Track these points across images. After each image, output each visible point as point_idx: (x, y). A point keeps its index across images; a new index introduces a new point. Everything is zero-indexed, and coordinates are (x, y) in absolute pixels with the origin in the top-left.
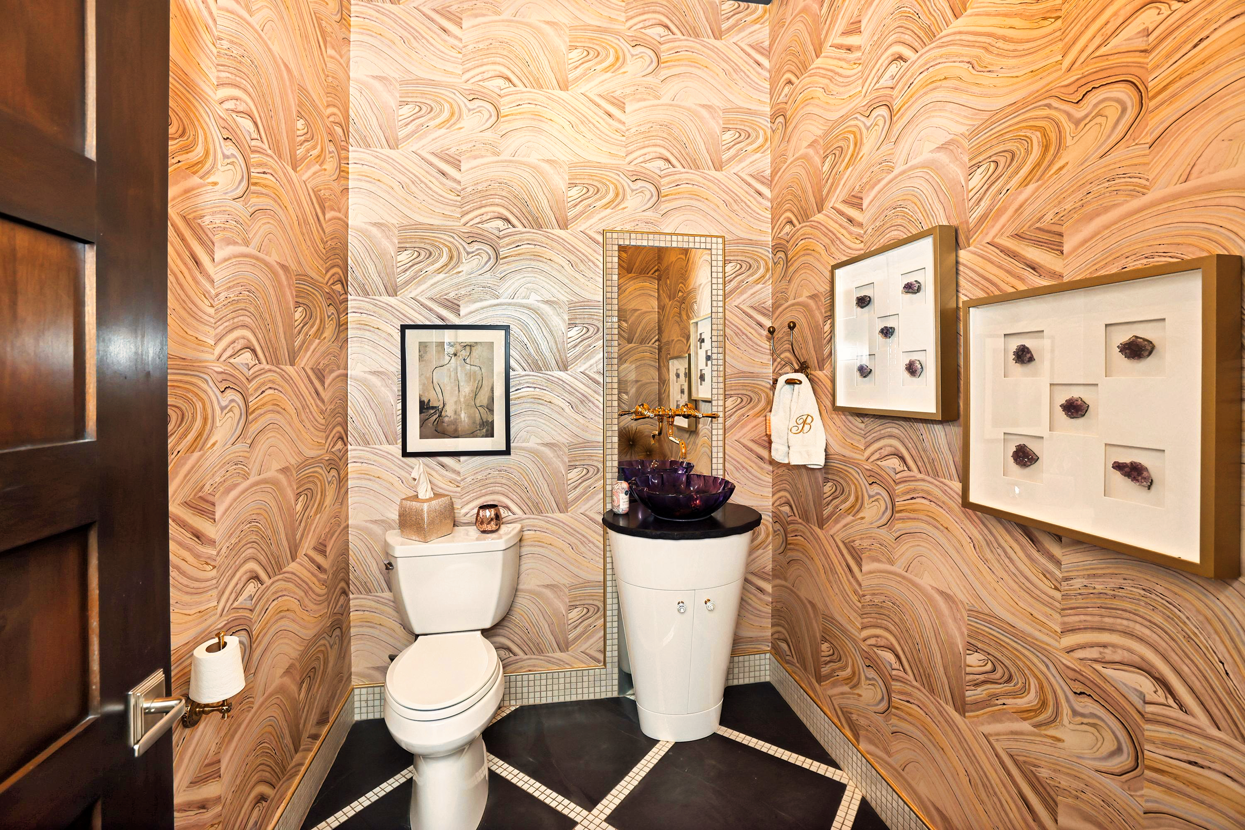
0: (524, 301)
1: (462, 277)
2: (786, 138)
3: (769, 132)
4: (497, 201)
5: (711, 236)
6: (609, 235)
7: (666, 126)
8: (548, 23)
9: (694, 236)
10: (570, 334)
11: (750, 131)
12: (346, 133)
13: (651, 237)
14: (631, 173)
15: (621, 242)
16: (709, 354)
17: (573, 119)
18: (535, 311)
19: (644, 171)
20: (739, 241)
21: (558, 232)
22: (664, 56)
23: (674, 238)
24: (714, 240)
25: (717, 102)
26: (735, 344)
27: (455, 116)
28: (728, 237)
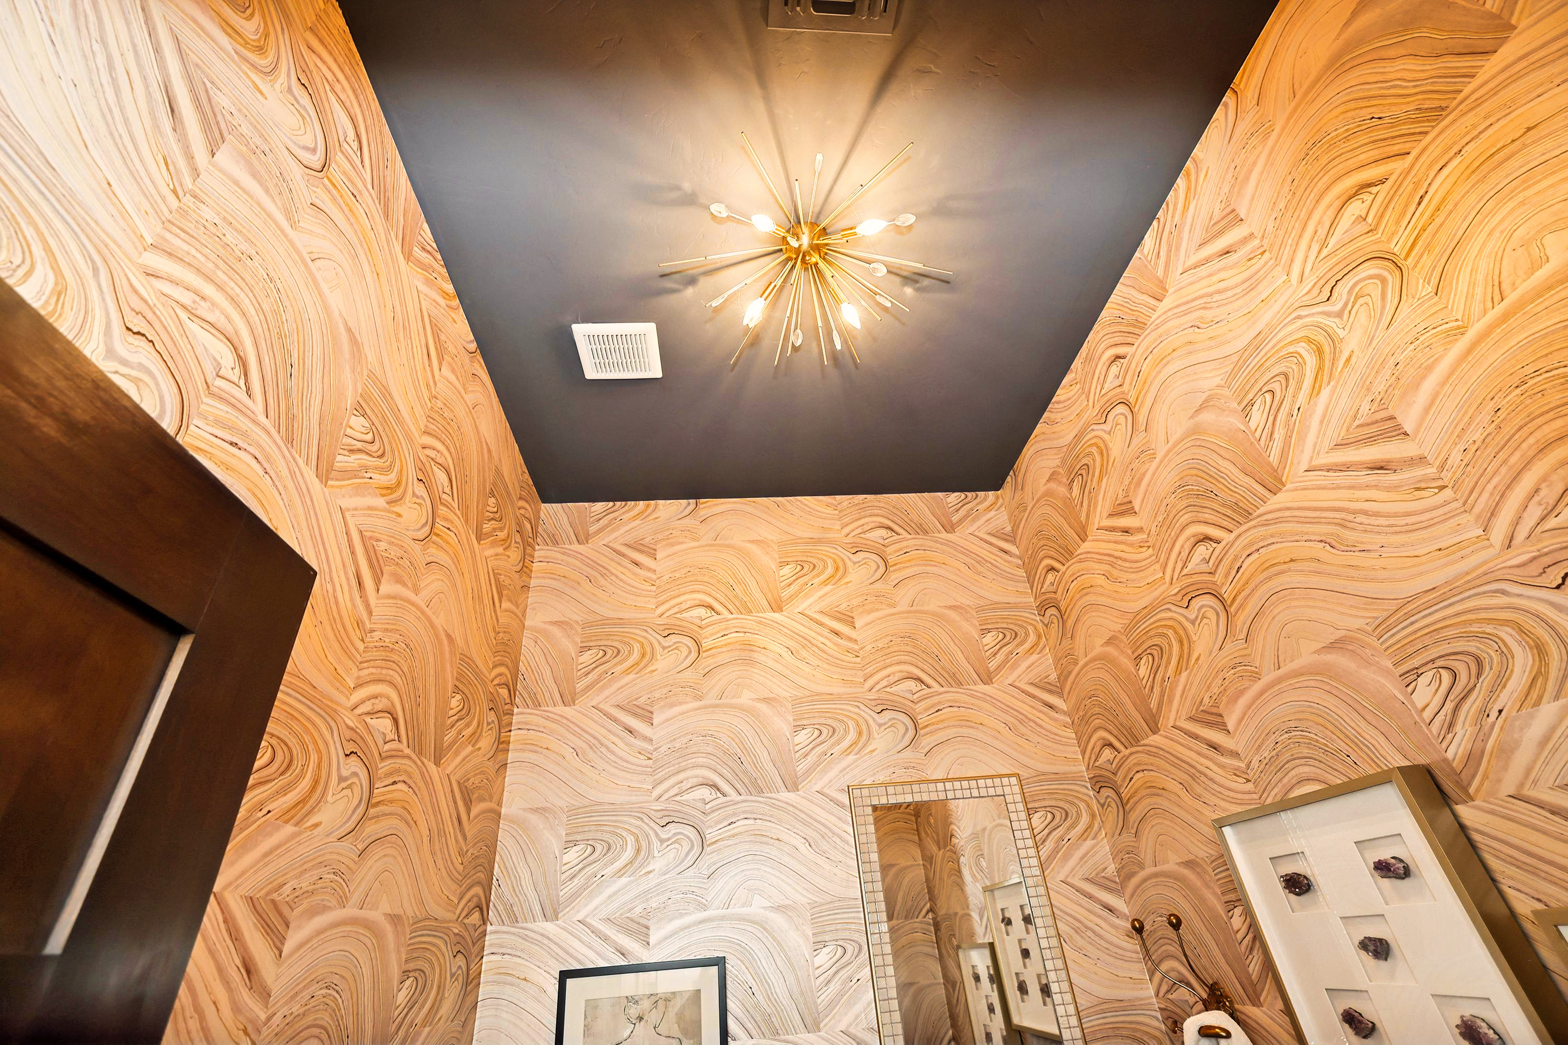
0: (744, 910)
1: (653, 880)
2: (1066, 632)
3: (1040, 626)
4: (701, 760)
5: (1001, 776)
6: (857, 792)
7: (909, 637)
8: (753, 542)
9: (976, 779)
10: (818, 961)
11: (1016, 628)
12: (512, 692)
13: (916, 788)
14: (874, 703)
15: (875, 802)
16: (1028, 911)
17: (792, 644)
18: (762, 925)
19: (891, 697)
20: (1042, 777)
21: (785, 795)
22: (891, 560)
23: (949, 785)
24: (1005, 781)
25: (964, 600)
26: (1079, 950)
27: (647, 656)
28: (1024, 774)
